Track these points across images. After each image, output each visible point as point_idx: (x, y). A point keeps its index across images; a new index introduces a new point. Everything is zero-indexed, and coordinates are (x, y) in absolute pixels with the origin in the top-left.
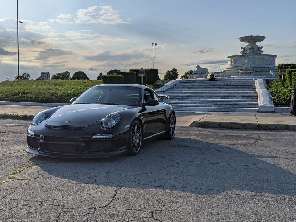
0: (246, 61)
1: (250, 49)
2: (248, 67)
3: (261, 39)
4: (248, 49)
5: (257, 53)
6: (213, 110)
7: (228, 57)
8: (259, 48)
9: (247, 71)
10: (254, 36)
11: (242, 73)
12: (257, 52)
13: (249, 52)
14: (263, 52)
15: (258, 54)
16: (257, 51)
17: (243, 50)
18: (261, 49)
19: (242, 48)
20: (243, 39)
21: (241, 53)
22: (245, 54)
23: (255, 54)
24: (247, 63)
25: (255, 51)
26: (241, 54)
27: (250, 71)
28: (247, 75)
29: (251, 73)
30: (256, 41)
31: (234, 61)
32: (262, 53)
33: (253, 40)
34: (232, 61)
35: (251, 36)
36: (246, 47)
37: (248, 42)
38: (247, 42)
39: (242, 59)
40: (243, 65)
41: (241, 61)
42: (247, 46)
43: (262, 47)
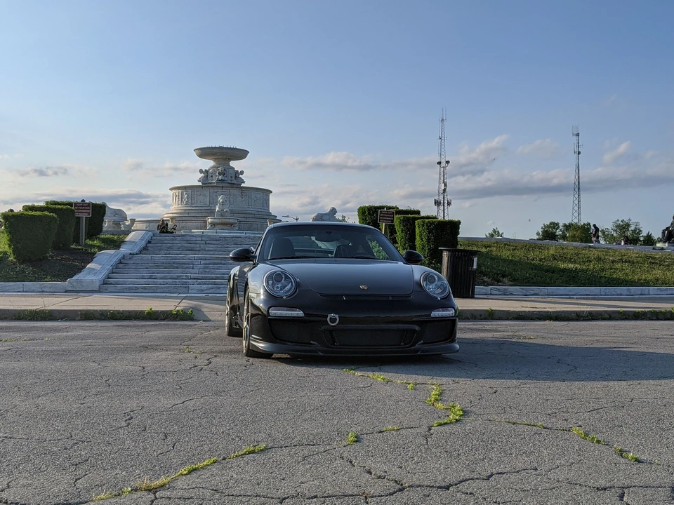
0: (220, 199)
1: (220, 174)
2: (226, 211)
3: (241, 154)
4: (215, 174)
5: (234, 184)
7: (171, 189)
8: (237, 175)
9: (226, 220)
10: (227, 148)
11: (213, 224)
12: (233, 182)
13: (218, 180)
14: (244, 182)
15: (235, 186)
16: (233, 178)
17: (203, 175)
18: (240, 176)
19: (201, 171)
20: (204, 153)
21: (199, 181)
22: (210, 185)
24: (222, 202)
25: (230, 178)
26: (200, 184)
27: (231, 221)
28: (224, 227)
29: (232, 224)
30: (230, 160)
31: (188, 198)
32: (243, 185)
33: (224, 155)
34: (182, 198)
35: (221, 148)
36: (209, 170)
37: (214, 160)
38: (212, 159)
39: (205, 195)
40: (209, 208)
41: (204, 199)
42: (213, 167)
43: (242, 173)
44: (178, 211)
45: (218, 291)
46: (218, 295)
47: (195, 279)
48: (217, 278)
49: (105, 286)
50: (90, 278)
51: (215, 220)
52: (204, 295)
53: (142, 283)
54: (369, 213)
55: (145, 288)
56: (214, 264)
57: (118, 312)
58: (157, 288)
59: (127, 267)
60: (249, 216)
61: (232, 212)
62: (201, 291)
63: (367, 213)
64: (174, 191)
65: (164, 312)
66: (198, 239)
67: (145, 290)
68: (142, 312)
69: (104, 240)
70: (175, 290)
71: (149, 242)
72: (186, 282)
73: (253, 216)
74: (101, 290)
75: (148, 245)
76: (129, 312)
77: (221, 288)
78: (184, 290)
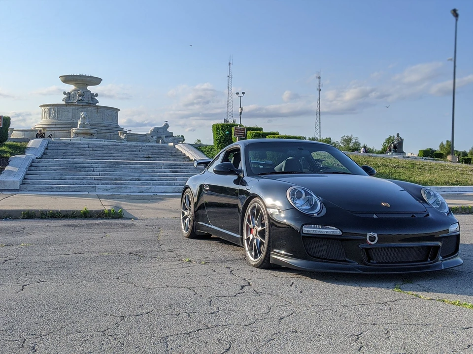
0: (82, 114)
1: (79, 95)
2: (87, 124)
3: (97, 81)
4: (76, 95)
5: (90, 103)
7: (41, 106)
8: (93, 96)
9: (88, 131)
10: (85, 76)
11: (77, 134)
13: (79, 100)
14: (98, 102)
15: (91, 105)
16: (90, 99)
17: (66, 96)
18: (95, 98)
19: (65, 93)
20: (67, 79)
21: (63, 101)
22: (70, 104)
23: (87, 104)
24: (84, 117)
25: (87, 99)
26: (64, 103)
27: (91, 132)
28: (86, 136)
29: (91, 134)
30: (87, 85)
31: (55, 113)
32: (97, 104)
33: (82, 81)
34: (50, 113)
35: (81, 76)
36: (71, 92)
37: (75, 85)
38: (73, 84)
39: (68, 111)
40: (72, 121)
41: (68, 114)
42: (74, 90)
43: (97, 95)
44: (47, 123)
45: (120, 190)
46: (122, 194)
47: (98, 180)
48: (116, 179)
49: (24, 186)
50: (11, 179)
51: (79, 131)
52: (110, 194)
53: (54, 183)
55: (59, 188)
56: (110, 167)
57: (57, 212)
58: (69, 188)
59: (38, 169)
60: (103, 128)
61: (91, 125)
62: (106, 190)
64: (43, 108)
65: (97, 212)
66: (86, 146)
67: (59, 189)
68: (79, 212)
69: (10, 146)
70: (84, 190)
71: (47, 149)
72: (93, 183)
73: (106, 128)
74: (21, 189)
75: (47, 151)
76: (67, 211)
77: (122, 187)
78: (92, 189)
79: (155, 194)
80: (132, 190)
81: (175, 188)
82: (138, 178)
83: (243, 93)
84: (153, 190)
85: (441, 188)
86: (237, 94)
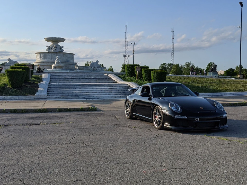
0: (57, 57)
1: (55, 48)
2: (60, 62)
3: (62, 40)
4: (53, 48)
6: (115, 97)
7: (36, 53)
8: (61, 48)
9: (60, 65)
10: (57, 38)
11: (55, 67)
12: (60, 51)
13: (54, 50)
14: (64, 51)
15: (61, 52)
16: (60, 49)
17: (48, 48)
18: (62, 48)
19: (47, 46)
20: (48, 40)
21: (46, 50)
22: (51, 52)
23: (59, 52)
24: (58, 59)
25: (58, 49)
26: (47, 51)
27: (62, 66)
28: (60, 68)
29: (62, 67)
30: (58, 42)
31: (43, 57)
32: (63, 52)
33: (56, 40)
34: (41, 57)
35: (55, 38)
36: (50, 46)
37: (52, 42)
38: (51, 42)
39: (49, 56)
40: (51, 61)
41: (50, 57)
42: (52, 45)
43: (63, 47)
44: (39, 62)
45: (89, 98)
46: (90, 99)
47: (78, 93)
48: (86, 93)
50: (43, 94)
51: (56, 66)
52: (85, 99)
53: (61, 95)
54: (130, 67)
55: (63, 97)
57: (71, 109)
58: (67, 97)
59: (51, 89)
60: (67, 64)
61: (61, 62)
62: (83, 98)
63: (129, 67)
64: (37, 54)
65: (86, 108)
68: (79, 108)
69: (35, 78)
70: (74, 98)
71: (51, 78)
72: (77, 94)
73: (68, 64)
75: (51, 79)
76: (74, 108)
77: (90, 96)
78: (77, 98)
79: (104, 99)
80: (94, 98)
81: (112, 96)
82: (96, 92)
83: (135, 43)
84: (103, 97)
85: (232, 93)
86: (132, 43)
